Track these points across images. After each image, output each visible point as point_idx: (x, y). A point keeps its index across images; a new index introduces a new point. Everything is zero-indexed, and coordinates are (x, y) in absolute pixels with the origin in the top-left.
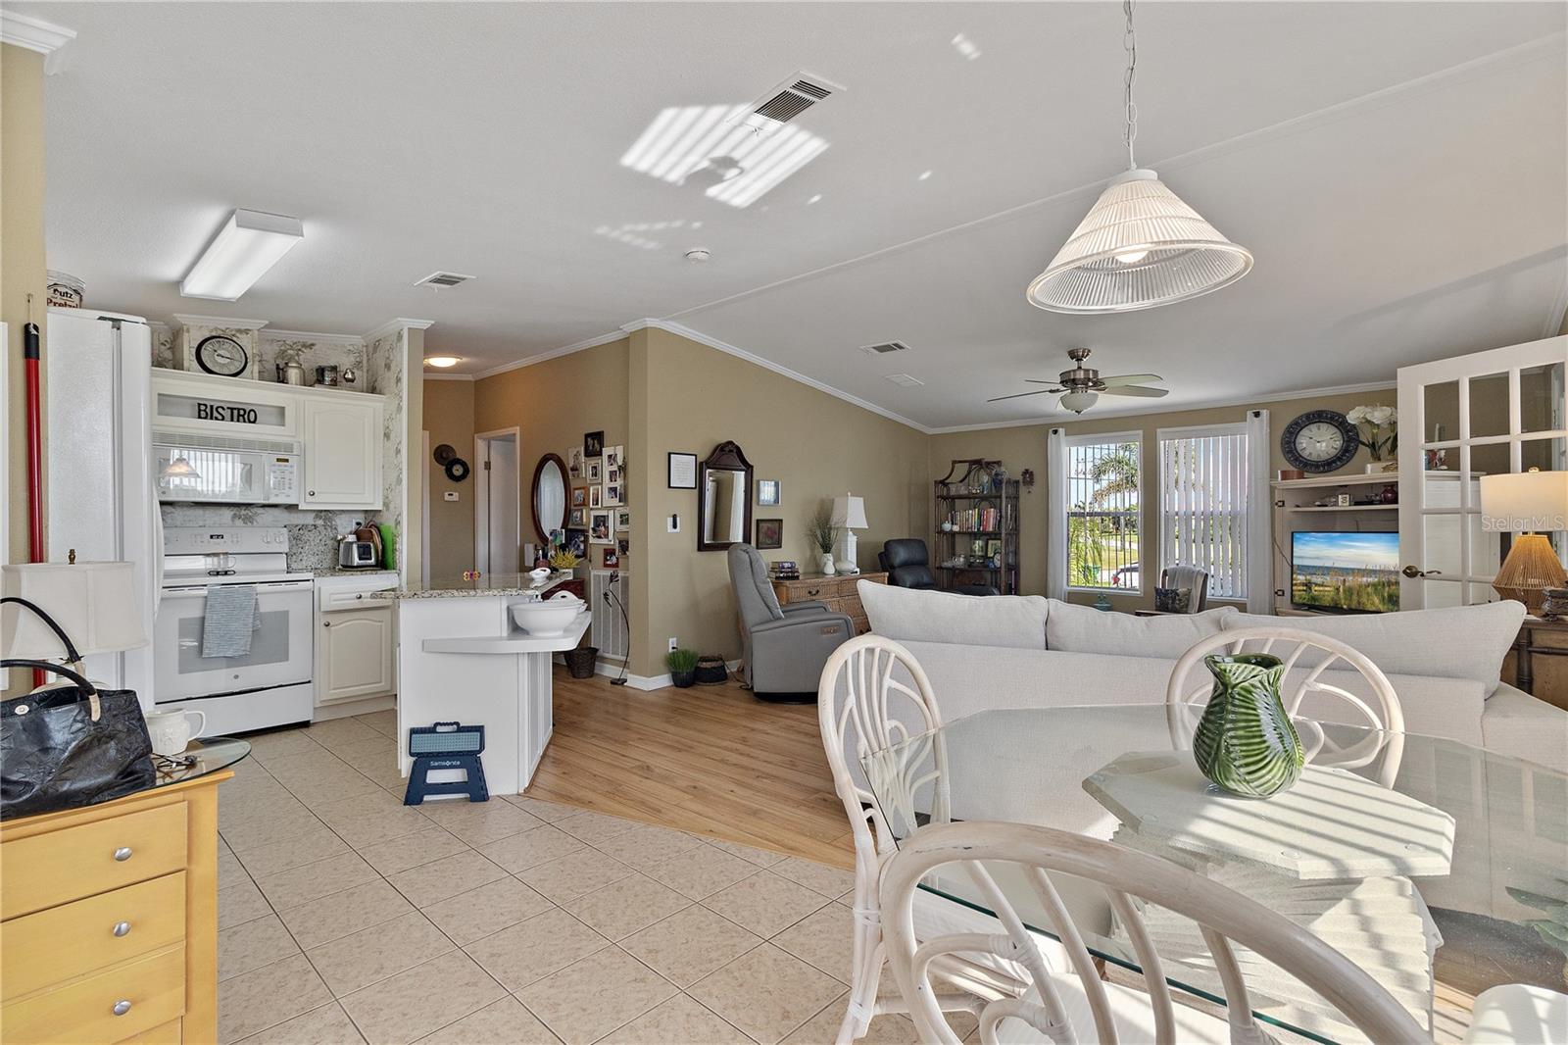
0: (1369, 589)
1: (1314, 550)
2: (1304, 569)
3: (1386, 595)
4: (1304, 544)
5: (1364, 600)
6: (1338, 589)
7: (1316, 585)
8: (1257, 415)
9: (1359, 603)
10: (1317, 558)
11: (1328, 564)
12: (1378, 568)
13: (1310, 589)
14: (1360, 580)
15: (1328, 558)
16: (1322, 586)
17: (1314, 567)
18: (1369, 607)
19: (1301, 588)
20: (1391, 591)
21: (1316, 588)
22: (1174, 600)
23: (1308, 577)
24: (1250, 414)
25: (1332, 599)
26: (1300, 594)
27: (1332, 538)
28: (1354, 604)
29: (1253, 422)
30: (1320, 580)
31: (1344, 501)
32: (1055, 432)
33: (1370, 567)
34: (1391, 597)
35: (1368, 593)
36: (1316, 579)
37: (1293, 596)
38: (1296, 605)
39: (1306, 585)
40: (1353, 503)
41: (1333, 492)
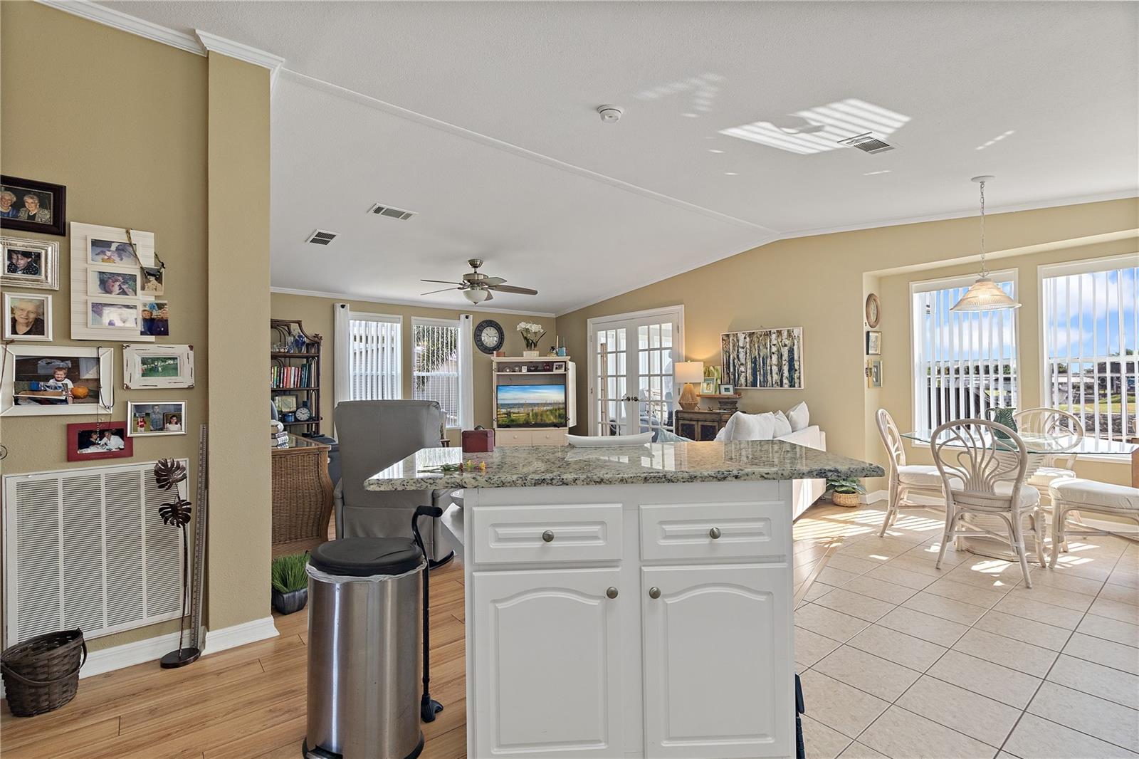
0: (548, 413)
1: (510, 396)
2: (504, 406)
4: (505, 392)
5: (545, 418)
6: (528, 414)
7: (514, 413)
8: (467, 317)
9: (541, 421)
10: (515, 399)
11: (521, 402)
12: (553, 402)
13: (510, 416)
14: (542, 408)
15: (522, 399)
16: (518, 413)
17: (512, 404)
18: (548, 422)
19: (504, 416)
20: (560, 412)
21: (514, 415)
23: (508, 410)
24: (463, 317)
25: (525, 420)
26: (503, 419)
28: (539, 421)
29: (464, 321)
30: (516, 410)
31: (524, 370)
32: (343, 306)
33: (548, 402)
34: (560, 415)
35: (547, 415)
36: (513, 410)
37: (498, 421)
38: (499, 426)
39: (507, 414)
40: (528, 371)
41: (520, 364)
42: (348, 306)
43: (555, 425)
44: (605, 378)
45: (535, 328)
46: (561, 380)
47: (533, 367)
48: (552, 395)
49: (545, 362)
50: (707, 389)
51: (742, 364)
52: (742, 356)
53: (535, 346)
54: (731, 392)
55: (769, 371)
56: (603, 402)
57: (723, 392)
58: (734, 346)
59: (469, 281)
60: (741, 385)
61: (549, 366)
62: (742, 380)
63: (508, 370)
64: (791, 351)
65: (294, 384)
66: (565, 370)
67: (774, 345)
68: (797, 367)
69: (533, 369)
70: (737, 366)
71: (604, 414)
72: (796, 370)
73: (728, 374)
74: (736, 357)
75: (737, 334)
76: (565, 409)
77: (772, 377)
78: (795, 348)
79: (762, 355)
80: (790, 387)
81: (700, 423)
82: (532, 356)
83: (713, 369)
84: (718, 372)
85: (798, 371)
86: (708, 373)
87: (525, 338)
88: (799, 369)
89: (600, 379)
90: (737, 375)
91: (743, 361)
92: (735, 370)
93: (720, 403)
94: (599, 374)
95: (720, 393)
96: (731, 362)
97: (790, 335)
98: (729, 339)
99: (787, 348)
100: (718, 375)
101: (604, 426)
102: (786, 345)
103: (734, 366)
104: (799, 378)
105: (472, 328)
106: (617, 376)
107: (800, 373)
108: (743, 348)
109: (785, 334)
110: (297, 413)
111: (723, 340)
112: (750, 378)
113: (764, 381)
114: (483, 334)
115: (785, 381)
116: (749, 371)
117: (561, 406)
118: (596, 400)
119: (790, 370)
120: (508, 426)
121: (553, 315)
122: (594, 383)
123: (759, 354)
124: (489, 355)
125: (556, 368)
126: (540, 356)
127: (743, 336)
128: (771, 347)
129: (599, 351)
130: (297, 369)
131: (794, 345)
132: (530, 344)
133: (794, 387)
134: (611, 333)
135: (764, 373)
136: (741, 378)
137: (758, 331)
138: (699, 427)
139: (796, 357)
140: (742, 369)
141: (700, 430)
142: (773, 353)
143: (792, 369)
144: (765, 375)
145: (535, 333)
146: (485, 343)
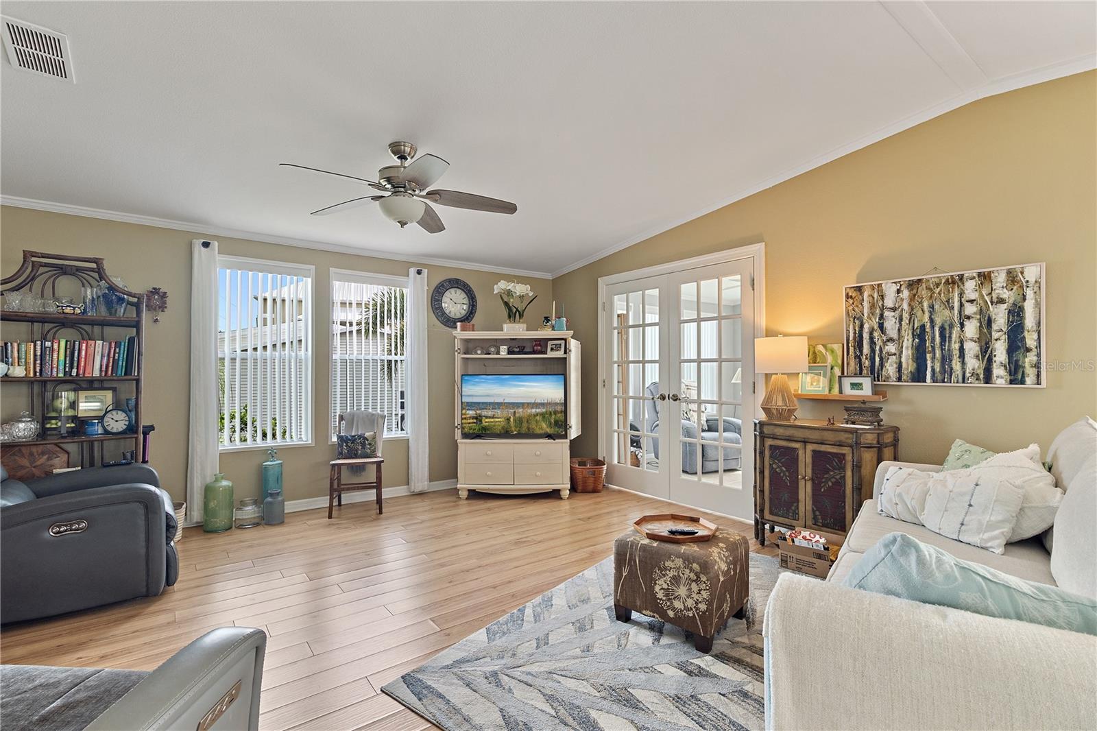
0: (538, 418)
1: (480, 390)
2: (471, 405)
3: (553, 421)
4: (474, 385)
5: (533, 425)
6: (508, 419)
7: (487, 417)
8: (419, 272)
9: (528, 428)
10: (488, 396)
11: (497, 400)
12: (546, 401)
13: (481, 421)
14: (529, 411)
15: (499, 395)
16: (493, 418)
17: (483, 403)
18: (538, 431)
19: (471, 421)
20: (557, 418)
21: (487, 420)
22: (364, 445)
23: (478, 412)
24: (412, 271)
25: (503, 428)
26: (471, 425)
27: (504, 379)
28: (524, 430)
29: (415, 278)
30: (490, 413)
31: (504, 351)
32: (206, 245)
33: (539, 401)
34: (556, 423)
35: (537, 421)
36: (485, 413)
37: (463, 428)
38: (466, 436)
39: (476, 418)
40: (510, 352)
41: (497, 343)
42: (215, 244)
43: (549, 436)
44: (624, 363)
45: (520, 289)
46: (559, 369)
47: (517, 347)
48: (545, 390)
49: (536, 340)
50: (814, 385)
51: (891, 340)
52: (891, 325)
53: (521, 316)
54: (867, 390)
55: (956, 353)
56: (621, 400)
57: (848, 391)
58: (872, 306)
59: (389, 180)
60: (888, 378)
61: (540, 345)
62: (890, 369)
63: (479, 352)
64: (1016, 313)
65: (101, 371)
66: (565, 353)
67: (972, 301)
68: (1030, 341)
69: (518, 350)
70: (879, 343)
71: (621, 417)
72: (1028, 350)
73: (858, 358)
74: (876, 327)
75: (879, 285)
76: (565, 412)
77: (963, 363)
78: (1029, 306)
79: (938, 321)
80: (1011, 382)
81: (810, 447)
82: (516, 330)
83: (824, 351)
84: (833, 355)
85: (1034, 352)
86: (814, 357)
87: (506, 304)
88: (1039, 346)
89: (616, 365)
90: (877, 359)
91: (894, 335)
92: (873, 350)
93: (847, 409)
94: (615, 359)
95: (841, 392)
96: (866, 336)
97: (1012, 279)
98: (862, 294)
99: (1005, 306)
100: (835, 360)
101: (622, 436)
102: (1001, 301)
103: (872, 342)
104: (1037, 366)
105: (426, 288)
106: (644, 362)
107: (1039, 355)
108: (894, 309)
109: (1000, 279)
110: (106, 419)
111: (848, 296)
112: (909, 365)
113: (943, 371)
114: (445, 299)
115: (998, 371)
116: (907, 353)
117: (559, 408)
118: (610, 397)
119: (1011, 350)
120: (478, 436)
121: (549, 276)
122: (608, 372)
123: (932, 321)
124: (451, 330)
125: (552, 349)
126: (527, 331)
127: (895, 288)
128: (961, 305)
129: (615, 325)
130: (106, 344)
131: (1024, 299)
132: (514, 314)
133: (1023, 382)
134: (635, 297)
135: (943, 357)
136: (887, 365)
137: (932, 277)
138: (809, 454)
139: (1029, 322)
140: (891, 348)
141: (809, 460)
142: (968, 318)
143: (1018, 348)
144: (946, 360)
145: (521, 297)
146: (447, 312)
